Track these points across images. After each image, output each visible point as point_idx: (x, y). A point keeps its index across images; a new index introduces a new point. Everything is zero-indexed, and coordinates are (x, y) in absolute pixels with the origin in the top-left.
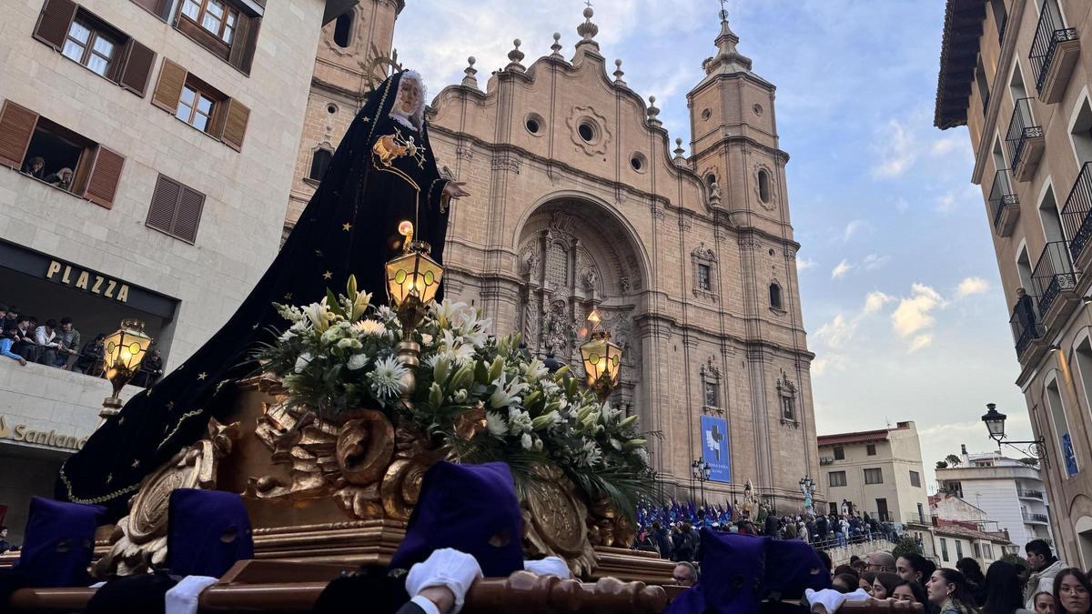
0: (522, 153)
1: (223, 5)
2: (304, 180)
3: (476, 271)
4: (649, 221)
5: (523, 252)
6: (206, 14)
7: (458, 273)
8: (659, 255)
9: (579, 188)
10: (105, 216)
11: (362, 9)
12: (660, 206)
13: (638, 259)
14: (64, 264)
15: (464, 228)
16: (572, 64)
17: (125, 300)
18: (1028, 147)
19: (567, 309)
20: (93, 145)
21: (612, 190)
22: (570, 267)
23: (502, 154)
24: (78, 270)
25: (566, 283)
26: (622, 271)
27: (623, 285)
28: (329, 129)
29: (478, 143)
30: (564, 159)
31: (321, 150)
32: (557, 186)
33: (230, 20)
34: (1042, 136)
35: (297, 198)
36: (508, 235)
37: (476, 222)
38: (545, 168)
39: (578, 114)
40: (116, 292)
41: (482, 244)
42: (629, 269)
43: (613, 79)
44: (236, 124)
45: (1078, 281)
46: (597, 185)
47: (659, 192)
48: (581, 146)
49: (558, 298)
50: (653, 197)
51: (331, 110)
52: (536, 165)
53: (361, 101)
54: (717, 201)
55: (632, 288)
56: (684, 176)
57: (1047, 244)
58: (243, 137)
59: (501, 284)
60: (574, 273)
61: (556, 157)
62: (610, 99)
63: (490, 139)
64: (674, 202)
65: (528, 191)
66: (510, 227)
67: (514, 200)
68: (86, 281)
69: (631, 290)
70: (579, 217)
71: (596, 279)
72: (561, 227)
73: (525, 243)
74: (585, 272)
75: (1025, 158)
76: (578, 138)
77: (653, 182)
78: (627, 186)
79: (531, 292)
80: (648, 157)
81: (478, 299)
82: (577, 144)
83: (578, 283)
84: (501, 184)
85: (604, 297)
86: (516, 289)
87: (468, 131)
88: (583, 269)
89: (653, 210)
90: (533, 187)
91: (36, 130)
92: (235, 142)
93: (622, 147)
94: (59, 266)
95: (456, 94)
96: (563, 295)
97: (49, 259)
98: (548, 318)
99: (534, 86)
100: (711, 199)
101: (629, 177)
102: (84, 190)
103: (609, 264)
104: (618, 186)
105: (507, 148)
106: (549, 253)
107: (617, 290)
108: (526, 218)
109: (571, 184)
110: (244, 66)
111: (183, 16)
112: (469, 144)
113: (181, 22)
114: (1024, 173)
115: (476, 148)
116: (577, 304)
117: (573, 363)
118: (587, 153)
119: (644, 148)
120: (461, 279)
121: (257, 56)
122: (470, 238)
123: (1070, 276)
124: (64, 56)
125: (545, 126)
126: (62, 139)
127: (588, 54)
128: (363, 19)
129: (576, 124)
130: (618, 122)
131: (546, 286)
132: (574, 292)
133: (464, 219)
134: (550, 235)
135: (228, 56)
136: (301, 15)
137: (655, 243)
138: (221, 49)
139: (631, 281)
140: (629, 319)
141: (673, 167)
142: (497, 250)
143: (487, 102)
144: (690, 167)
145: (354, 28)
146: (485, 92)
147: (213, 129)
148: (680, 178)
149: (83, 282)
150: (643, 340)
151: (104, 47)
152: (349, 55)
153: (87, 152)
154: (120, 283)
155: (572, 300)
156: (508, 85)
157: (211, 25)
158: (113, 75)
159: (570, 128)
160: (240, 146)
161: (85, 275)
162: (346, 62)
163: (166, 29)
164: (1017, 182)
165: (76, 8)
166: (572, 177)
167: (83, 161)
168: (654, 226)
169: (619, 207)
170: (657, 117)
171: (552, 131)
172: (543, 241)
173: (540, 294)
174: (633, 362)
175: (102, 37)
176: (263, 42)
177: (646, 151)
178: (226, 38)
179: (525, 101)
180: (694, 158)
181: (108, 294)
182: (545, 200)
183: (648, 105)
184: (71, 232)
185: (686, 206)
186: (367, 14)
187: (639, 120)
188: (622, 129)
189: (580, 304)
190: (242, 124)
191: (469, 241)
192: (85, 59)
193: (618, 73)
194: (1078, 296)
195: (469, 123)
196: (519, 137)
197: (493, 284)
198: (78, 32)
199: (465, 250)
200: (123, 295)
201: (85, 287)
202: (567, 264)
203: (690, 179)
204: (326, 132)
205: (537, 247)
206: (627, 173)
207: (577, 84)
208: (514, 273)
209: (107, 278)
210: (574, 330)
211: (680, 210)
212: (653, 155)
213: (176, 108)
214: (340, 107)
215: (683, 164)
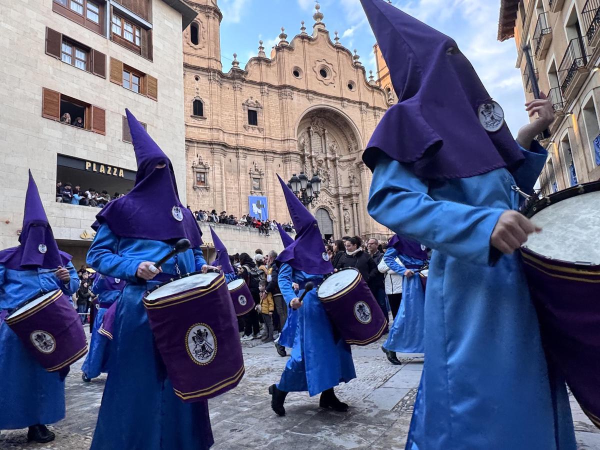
0: (293, 88)
1: (132, 26)
2: (191, 116)
3: (279, 151)
4: (359, 115)
5: (300, 139)
6: (125, 31)
7: (270, 152)
8: (365, 132)
9: (323, 103)
10: (103, 139)
11: (202, 22)
12: (364, 107)
13: (356, 135)
14: (92, 163)
15: (270, 130)
16: (312, 37)
17: (123, 176)
18: (544, 40)
19: (324, 164)
20: (89, 105)
21: (340, 102)
22: (323, 143)
23: (283, 90)
24: (98, 165)
25: (322, 151)
26: (348, 142)
27: (350, 149)
28: (197, 89)
29: (270, 86)
30: (314, 89)
31: (196, 100)
32: (312, 103)
33: (137, 33)
34: (551, 33)
35: (190, 126)
36: (291, 131)
37: (275, 127)
38: (305, 95)
39: (319, 64)
40: (118, 173)
41: (280, 137)
42: (351, 141)
43: (334, 42)
44: (152, 88)
45: (564, 106)
46: (332, 100)
47: (363, 100)
48: (322, 81)
49: (319, 159)
50: (360, 103)
51: (197, 79)
52: (300, 93)
53: (210, 72)
54: (392, 101)
55: (354, 149)
56: (375, 90)
57: (550, 90)
58: (157, 94)
59: (291, 155)
60: (325, 146)
61: (310, 89)
62: (333, 53)
63: (276, 84)
64: (371, 104)
65: (298, 108)
66: (292, 127)
67: (292, 113)
68: (104, 169)
69: (354, 151)
70: (325, 118)
71: (336, 148)
72: (317, 124)
73: (300, 135)
74: (330, 145)
75: (542, 47)
76: (320, 77)
77: (360, 94)
78: (347, 99)
79: (306, 157)
80: (356, 82)
81: (282, 164)
82: (320, 80)
83: (328, 151)
84: (284, 106)
85: (341, 156)
86: (299, 157)
87: (264, 81)
88: (329, 144)
89: (361, 109)
90: (301, 105)
91: (61, 101)
92: (154, 96)
93: (343, 78)
94: (90, 164)
95: (256, 62)
96: (321, 157)
97: (85, 161)
98: (315, 169)
99: (294, 52)
100: (389, 100)
101: (347, 93)
102: (91, 128)
103: (342, 139)
104: (342, 99)
105: (285, 87)
106: (312, 138)
107: (347, 152)
108: (299, 122)
109: (319, 102)
110: (150, 57)
111: (114, 33)
112: (266, 87)
113: (114, 37)
114: (541, 55)
115: (270, 89)
116: (328, 161)
117: (330, 188)
118: (325, 85)
119: (354, 78)
120: (272, 155)
121: (154, 51)
122: (274, 135)
123: (561, 104)
124: (63, 62)
125: (302, 72)
126: (75, 104)
127: (320, 30)
128: (203, 28)
129: (318, 70)
130: (339, 65)
131: (313, 154)
132: (326, 155)
133: (270, 126)
134: (312, 129)
135: (141, 53)
136: (171, 26)
137: (363, 126)
138: (136, 49)
139: (353, 146)
140: (354, 165)
141: (369, 86)
142: (287, 139)
143: (272, 64)
144: (378, 85)
145: (200, 34)
146: (270, 58)
147: (141, 91)
148: (373, 91)
149: (102, 170)
150: (361, 174)
151: (80, 55)
152: (200, 49)
153: (87, 109)
154: (119, 169)
155: (326, 159)
156: (281, 53)
157: (129, 38)
158: (89, 69)
159: (315, 72)
160: (156, 98)
161: (102, 167)
162: (199, 52)
163: (107, 42)
164: (537, 61)
165: (61, 35)
166: (319, 98)
167: (87, 114)
168: (362, 118)
169: (343, 110)
170: (358, 60)
171: (306, 75)
172: (309, 132)
173: (311, 158)
174: (357, 184)
175: (78, 50)
176: (155, 42)
177: (354, 79)
178: (137, 43)
179: (291, 60)
180: (379, 80)
181: (115, 174)
182: (307, 111)
183: (354, 54)
184: (91, 148)
185: (377, 106)
186: (205, 25)
187: (350, 63)
188: (342, 69)
189: (330, 160)
190: (155, 87)
191: (273, 136)
192: (73, 63)
193: (337, 39)
194: (564, 113)
195: (264, 77)
196: (291, 80)
197: (287, 156)
198: (66, 48)
199: (272, 141)
200: (121, 174)
201: (104, 172)
202: (321, 142)
203: (378, 91)
204: (196, 91)
205: (307, 136)
206: (346, 92)
207: (316, 48)
208: (297, 150)
209: (113, 167)
210: (329, 173)
211: (374, 108)
212: (358, 81)
213: (122, 82)
214: (201, 77)
215: (373, 84)
